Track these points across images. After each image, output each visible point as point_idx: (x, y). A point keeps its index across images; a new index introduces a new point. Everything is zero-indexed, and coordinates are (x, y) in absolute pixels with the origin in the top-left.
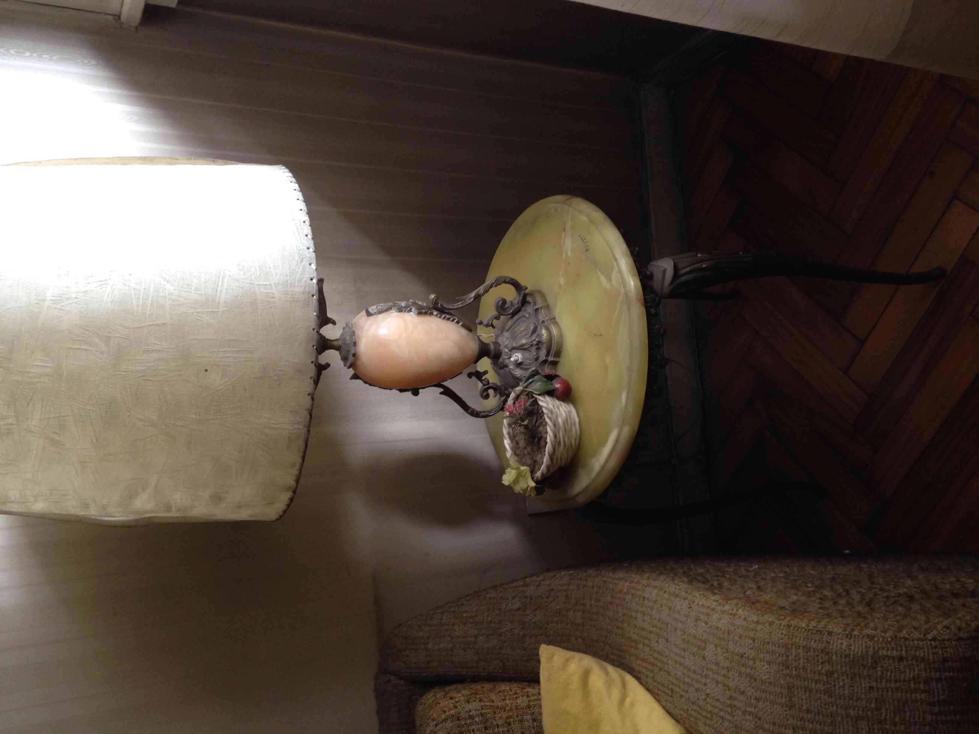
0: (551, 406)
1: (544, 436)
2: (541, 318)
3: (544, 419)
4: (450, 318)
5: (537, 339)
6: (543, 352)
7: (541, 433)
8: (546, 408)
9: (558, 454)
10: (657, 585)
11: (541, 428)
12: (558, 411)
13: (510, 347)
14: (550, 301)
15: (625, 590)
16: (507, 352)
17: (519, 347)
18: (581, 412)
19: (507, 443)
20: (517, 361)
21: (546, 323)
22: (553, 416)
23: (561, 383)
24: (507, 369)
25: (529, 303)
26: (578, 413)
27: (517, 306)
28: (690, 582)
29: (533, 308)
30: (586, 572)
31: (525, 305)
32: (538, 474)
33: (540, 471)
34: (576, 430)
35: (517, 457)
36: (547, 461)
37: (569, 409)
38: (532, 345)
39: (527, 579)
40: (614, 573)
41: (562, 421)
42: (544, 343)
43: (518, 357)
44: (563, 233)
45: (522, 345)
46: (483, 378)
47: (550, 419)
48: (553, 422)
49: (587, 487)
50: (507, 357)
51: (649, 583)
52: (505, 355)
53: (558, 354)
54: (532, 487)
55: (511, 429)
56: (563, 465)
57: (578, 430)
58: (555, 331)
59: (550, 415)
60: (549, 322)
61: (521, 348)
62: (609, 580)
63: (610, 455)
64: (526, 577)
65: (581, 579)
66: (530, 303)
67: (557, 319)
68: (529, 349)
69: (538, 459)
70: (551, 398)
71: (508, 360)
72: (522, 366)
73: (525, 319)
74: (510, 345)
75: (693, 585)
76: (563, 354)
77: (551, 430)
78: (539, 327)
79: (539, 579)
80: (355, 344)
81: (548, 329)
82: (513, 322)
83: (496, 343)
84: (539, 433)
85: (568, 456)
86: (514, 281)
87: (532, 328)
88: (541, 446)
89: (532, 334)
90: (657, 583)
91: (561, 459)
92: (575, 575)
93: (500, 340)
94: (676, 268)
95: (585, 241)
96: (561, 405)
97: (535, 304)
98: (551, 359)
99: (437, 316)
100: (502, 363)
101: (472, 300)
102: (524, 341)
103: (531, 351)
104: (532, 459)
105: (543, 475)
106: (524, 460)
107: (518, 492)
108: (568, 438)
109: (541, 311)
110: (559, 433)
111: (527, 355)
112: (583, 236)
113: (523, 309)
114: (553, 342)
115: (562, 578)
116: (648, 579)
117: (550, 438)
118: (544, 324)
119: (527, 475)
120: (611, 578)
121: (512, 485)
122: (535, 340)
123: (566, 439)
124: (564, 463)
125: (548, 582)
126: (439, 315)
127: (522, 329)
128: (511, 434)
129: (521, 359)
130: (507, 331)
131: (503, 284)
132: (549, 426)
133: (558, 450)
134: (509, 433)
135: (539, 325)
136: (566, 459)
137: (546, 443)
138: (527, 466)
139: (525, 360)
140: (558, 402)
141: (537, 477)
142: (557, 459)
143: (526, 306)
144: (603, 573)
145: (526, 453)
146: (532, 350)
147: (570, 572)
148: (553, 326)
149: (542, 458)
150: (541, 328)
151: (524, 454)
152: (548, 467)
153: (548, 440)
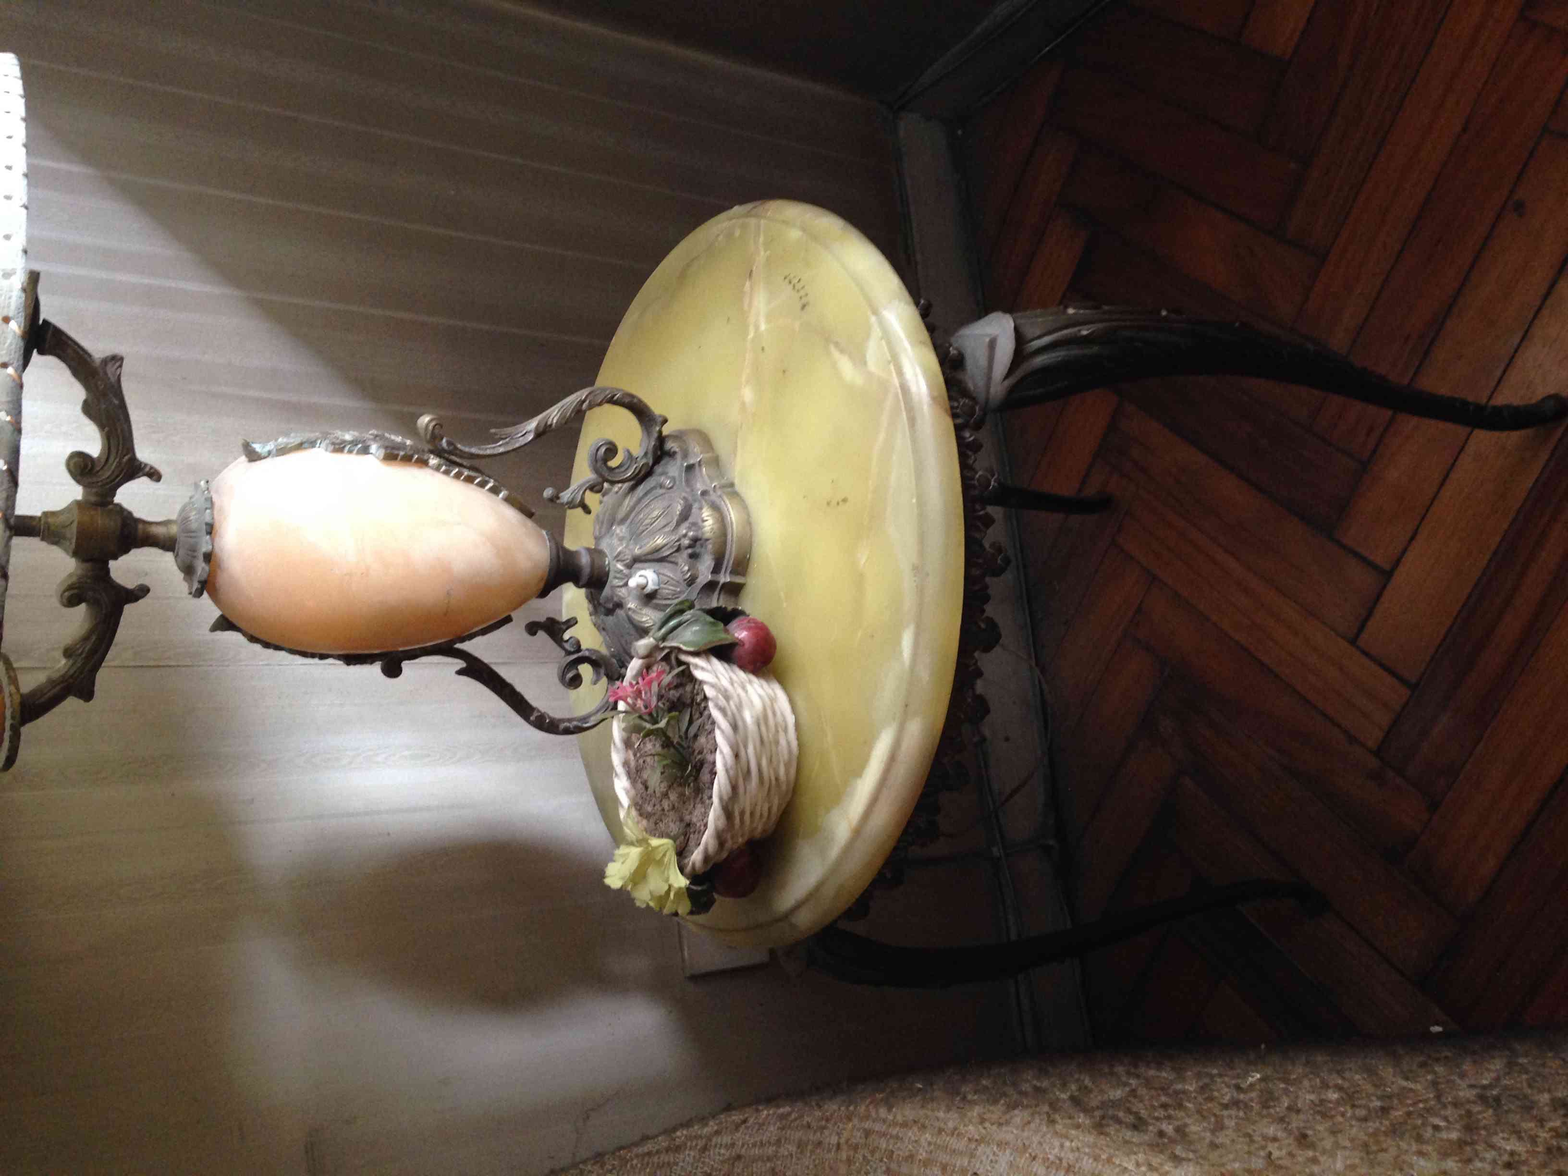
0: (725, 683)
1: (710, 758)
2: (699, 487)
3: (710, 716)
4: (475, 478)
5: (691, 534)
6: (705, 567)
7: (700, 752)
8: (713, 686)
9: (745, 802)
10: (1010, 1137)
11: (702, 740)
12: (742, 694)
13: (628, 557)
14: (722, 446)
15: (923, 1155)
16: (622, 571)
17: (648, 554)
18: (800, 703)
19: (621, 786)
20: (644, 587)
21: (713, 497)
22: (729, 704)
23: (749, 629)
24: (620, 612)
25: (671, 455)
26: (791, 701)
27: (644, 461)
28: (1099, 1127)
29: (682, 465)
30: (820, 1107)
31: (663, 462)
32: (696, 857)
33: (701, 847)
34: (788, 743)
35: (645, 822)
36: (717, 819)
37: (770, 692)
38: (679, 549)
39: (678, 1133)
40: (890, 1110)
41: (752, 717)
42: (707, 540)
43: (646, 577)
44: (748, 284)
45: (658, 550)
46: (566, 636)
47: (723, 710)
48: (732, 721)
49: (818, 888)
50: (621, 584)
51: (984, 1131)
52: (616, 578)
53: (742, 566)
54: (680, 888)
55: (631, 753)
56: (758, 833)
57: (794, 744)
58: (733, 515)
59: (722, 702)
60: (719, 492)
61: (655, 558)
62: (877, 1127)
63: (874, 800)
64: (675, 1129)
65: (809, 1126)
66: (675, 453)
67: (738, 487)
68: (673, 560)
69: (694, 820)
70: (726, 665)
71: (623, 590)
72: (655, 601)
73: (661, 491)
74: (628, 552)
75: (1107, 1134)
76: (755, 566)
77: (727, 738)
78: (696, 506)
79: (706, 1131)
80: (210, 529)
81: (716, 508)
82: (634, 499)
83: (596, 553)
84: (697, 752)
85: (770, 809)
86: (635, 400)
87: (678, 508)
88: (701, 785)
89: (679, 524)
90: (1008, 1134)
91: (752, 814)
92: (793, 1116)
93: (604, 546)
94: (1020, 338)
95: (799, 286)
96: (750, 682)
97: (685, 456)
98: (724, 578)
99: (437, 468)
100: (608, 600)
101: (530, 437)
102: (660, 541)
103: (676, 564)
104: (681, 820)
105: (706, 858)
106: (662, 825)
107: (644, 906)
108: (770, 761)
109: (701, 470)
110: (746, 747)
111: (667, 570)
112: (795, 277)
113: (658, 469)
114: (729, 537)
115: (761, 1125)
116: (982, 1121)
117: (722, 759)
118: (707, 498)
119: (666, 860)
120: (884, 1121)
121: (629, 888)
122: (685, 536)
123: (764, 762)
124: (760, 828)
125: (726, 1139)
126: (444, 468)
127: (656, 513)
128: (633, 764)
129: (654, 584)
130: (622, 521)
131: (607, 407)
132: (719, 728)
133: (745, 792)
134: (626, 764)
135: (695, 501)
136: (766, 814)
137: (714, 773)
138: (668, 836)
139: (662, 586)
140: (741, 675)
141: (694, 864)
142: (742, 814)
143: (666, 464)
144: (862, 1109)
145: (666, 807)
146: (680, 561)
147: (781, 1110)
148: (728, 502)
149: (706, 815)
150: (701, 508)
151: (663, 810)
152: (720, 837)
153: (720, 767)
